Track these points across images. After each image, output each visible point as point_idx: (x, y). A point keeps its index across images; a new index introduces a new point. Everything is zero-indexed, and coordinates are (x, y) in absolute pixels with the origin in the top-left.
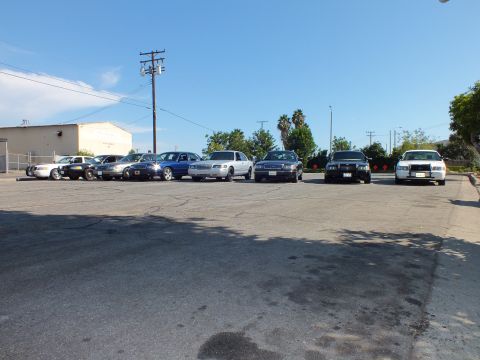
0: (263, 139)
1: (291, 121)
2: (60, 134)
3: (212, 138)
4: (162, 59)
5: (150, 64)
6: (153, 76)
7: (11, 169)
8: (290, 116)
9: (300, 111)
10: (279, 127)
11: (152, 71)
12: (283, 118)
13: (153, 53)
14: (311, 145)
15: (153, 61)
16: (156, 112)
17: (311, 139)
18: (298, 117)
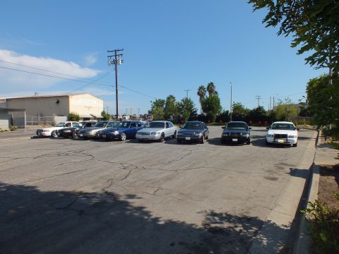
0: (188, 103)
1: (206, 90)
2: (58, 102)
3: (154, 103)
4: (121, 55)
5: (114, 58)
6: (116, 66)
7: (29, 124)
8: (206, 87)
9: (212, 83)
10: (198, 94)
11: (115, 62)
12: (201, 88)
13: (116, 51)
14: (219, 107)
15: (116, 55)
16: (118, 89)
17: (219, 103)
18: (211, 88)
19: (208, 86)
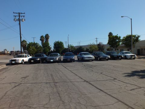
1: (44, 38)
4: (24, 16)
6: (20, 22)
8: (44, 36)
9: (47, 35)
10: (41, 40)
12: (42, 37)
13: (19, 13)
19: (46, 36)
